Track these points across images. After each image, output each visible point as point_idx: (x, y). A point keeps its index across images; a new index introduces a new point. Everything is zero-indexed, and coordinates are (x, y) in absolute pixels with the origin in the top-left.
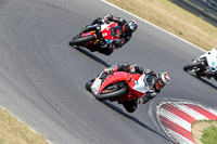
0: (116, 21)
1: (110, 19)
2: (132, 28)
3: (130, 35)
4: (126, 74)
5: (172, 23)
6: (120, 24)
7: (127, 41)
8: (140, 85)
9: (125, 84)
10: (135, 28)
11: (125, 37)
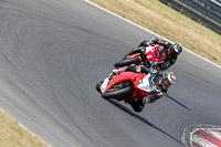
0: (161, 44)
1: (156, 42)
2: (176, 50)
3: (175, 58)
4: (131, 74)
5: (205, 48)
6: (166, 47)
7: (172, 63)
8: (144, 84)
9: (130, 83)
10: (180, 51)
11: (170, 60)
